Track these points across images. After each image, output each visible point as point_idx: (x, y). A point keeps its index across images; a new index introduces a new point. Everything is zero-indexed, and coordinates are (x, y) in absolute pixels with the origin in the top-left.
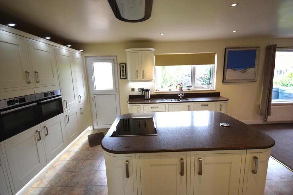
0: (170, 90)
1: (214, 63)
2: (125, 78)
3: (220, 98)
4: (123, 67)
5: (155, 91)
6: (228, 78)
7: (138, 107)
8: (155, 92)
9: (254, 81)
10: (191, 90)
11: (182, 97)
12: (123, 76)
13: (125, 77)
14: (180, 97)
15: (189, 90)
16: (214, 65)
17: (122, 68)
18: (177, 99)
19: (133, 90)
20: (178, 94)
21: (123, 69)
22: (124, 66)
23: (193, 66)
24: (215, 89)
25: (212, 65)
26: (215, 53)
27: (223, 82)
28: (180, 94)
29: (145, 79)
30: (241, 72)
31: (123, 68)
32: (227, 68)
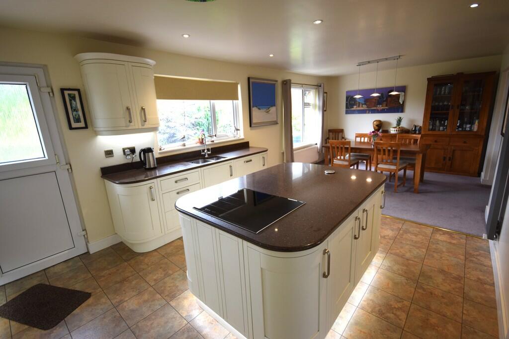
0: (184, 145)
1: (237, 99)
2: (84, 126)
3: (250, 149)
4: (72, 98)
5: (159, 151)
6: (254, 121)
7: (151, 188)
8: (160, 153)
9: (276, 123)
10: (215, 142)
11: (208, 155)
12: (78, 120)
13: (82, 124)
14: (205, 155)
15: (213, 141)
16: (236, 101)
17: (70, 101)
18: (201, 159)
19: (109, 153)
20: (200, 151)
21: (73, 102)
22: (75, 95)
23: (211, 101)
24: (242, 137)
25: (234, 101)
26: (238, 84)
27: (250, 126)
28: (204, 151)
29: (147, 125)
30: (265, 111)
31: (75, 101)
32: (253, 107)
